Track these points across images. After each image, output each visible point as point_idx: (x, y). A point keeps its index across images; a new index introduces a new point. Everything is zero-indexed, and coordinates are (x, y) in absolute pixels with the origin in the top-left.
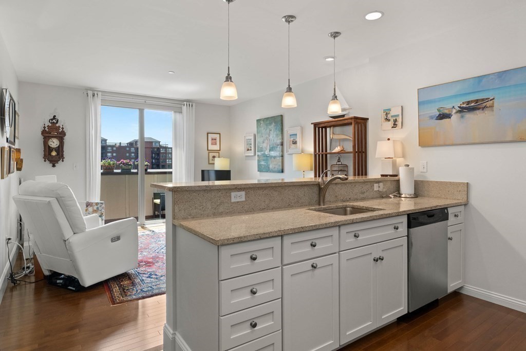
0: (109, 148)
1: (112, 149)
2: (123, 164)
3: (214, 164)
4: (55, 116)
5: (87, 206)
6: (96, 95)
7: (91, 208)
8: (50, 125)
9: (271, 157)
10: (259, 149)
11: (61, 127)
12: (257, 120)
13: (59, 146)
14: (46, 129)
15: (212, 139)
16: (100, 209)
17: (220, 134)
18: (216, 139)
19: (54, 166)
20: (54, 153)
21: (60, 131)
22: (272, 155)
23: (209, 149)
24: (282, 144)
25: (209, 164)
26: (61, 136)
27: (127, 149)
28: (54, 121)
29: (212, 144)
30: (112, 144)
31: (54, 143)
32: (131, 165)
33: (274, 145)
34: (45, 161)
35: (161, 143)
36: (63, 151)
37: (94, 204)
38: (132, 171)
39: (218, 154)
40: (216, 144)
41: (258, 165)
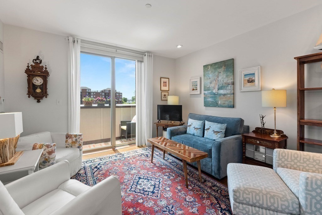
0: (92, 93)
1: (93, 94)
2: (99, 100)
3: (167, 100)
4: (38, 57)
5: (67, 138)
6: (76, 41)
7: (71, 139)
8: (34, 64)
9: (220, 95)
10: (206, 88)
11: (45, 67)
12: (204, 66)
13: (42, 84)
14: (30, 68)
15: (164, 82)
16: (78, 140)
17: (169, 79)
18: (166, 82)
19: (39, 101)
20: (38, 90)
21: (43, 70)
22: (221, 93)
23: (162, 89)
24: (233, 84)
25: (162, 100)
26: (45, 75)
27: (101, 94)
28: (38, 61)
29: (164, 86)
30: (93, 91)
31: (38, 81)
32: (104, 101)
33: (224, 85)
34: (29, 97)
35: (117, 91)
36: (46, 89)
37: (73, 136)
38: (106, 105)
39: (167, 93)
40: (166, 86)
41: (204, 101)
